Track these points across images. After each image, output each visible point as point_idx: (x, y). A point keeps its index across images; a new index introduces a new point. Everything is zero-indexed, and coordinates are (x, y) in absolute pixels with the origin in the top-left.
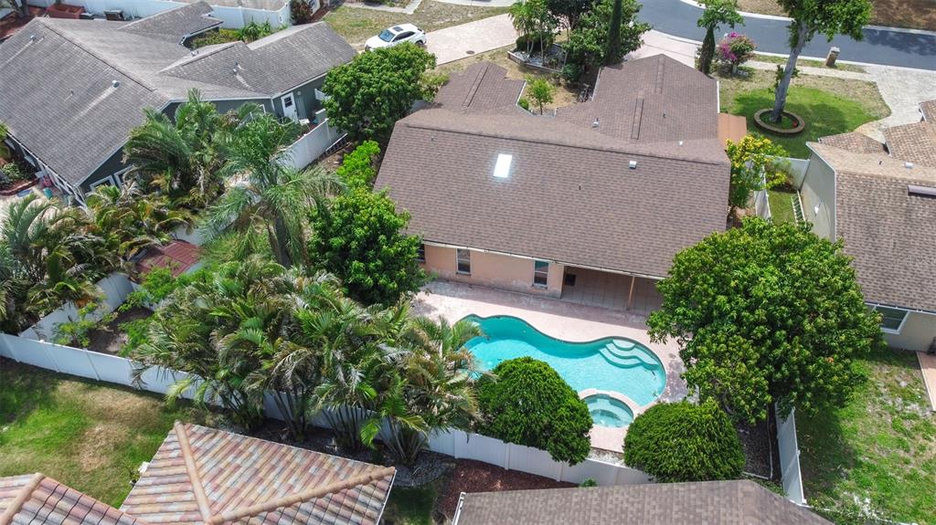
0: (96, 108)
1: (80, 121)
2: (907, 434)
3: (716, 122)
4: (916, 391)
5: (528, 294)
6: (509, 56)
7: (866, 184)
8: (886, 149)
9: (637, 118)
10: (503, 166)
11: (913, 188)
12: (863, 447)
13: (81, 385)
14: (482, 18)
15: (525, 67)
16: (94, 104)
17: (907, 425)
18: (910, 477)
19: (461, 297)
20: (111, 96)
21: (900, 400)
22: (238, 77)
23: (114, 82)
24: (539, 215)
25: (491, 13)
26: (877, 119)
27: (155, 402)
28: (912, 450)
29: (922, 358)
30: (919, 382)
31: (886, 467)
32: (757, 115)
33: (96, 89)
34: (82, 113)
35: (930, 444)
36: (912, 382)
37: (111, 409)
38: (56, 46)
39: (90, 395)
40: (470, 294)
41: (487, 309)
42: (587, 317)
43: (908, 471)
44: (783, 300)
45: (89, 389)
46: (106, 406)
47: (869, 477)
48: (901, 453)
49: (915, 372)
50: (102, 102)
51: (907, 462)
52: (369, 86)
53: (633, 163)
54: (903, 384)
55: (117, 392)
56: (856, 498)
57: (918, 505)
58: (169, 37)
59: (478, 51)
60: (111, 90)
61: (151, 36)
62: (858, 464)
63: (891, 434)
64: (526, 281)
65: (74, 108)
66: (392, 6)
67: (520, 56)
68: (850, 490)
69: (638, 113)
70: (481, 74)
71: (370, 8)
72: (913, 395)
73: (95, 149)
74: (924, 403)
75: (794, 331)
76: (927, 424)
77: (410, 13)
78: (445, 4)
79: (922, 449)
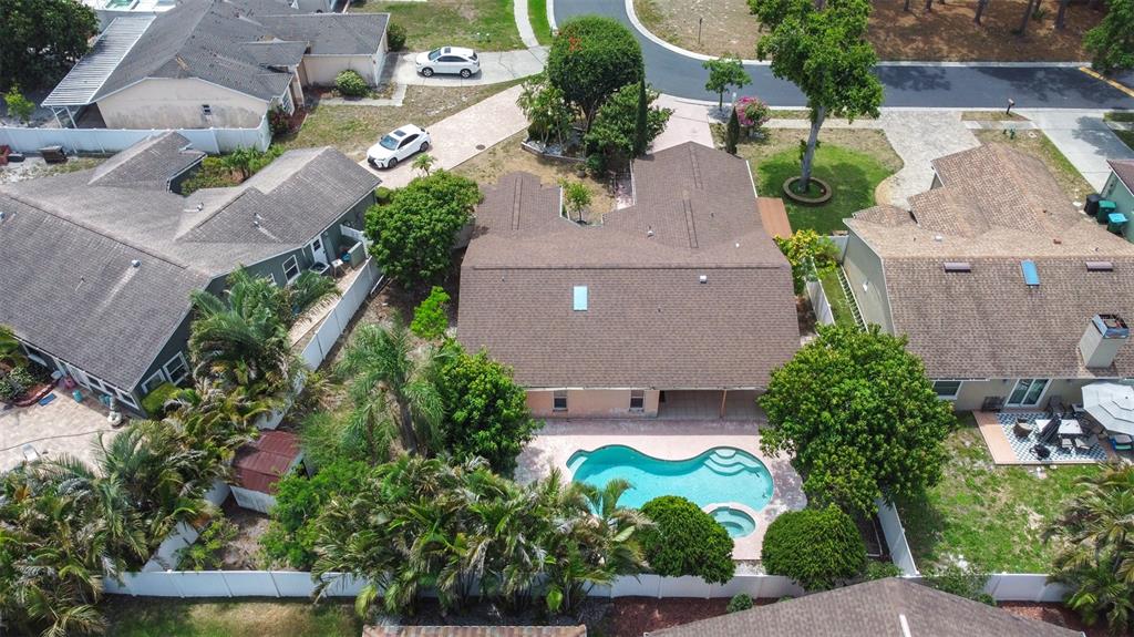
0: (121, 295)
1: (106, 313)
2: (979, 489)
3: (757, 209)
4: (979, 448)
5: (624, 418)
6: (523, 147)
7: (909, 266)
8: (913, 217)
9: (690, 223)
10: (580, 297)
11: (948, 265)
12: (948, 509)
13: (215, 606)
14: (478, 101)
15: (544, 159)
16: (116, 290)
17: (978, 481)
18: (990, 528)
19: (563, 434)
20: (134, 278)
21: (968, 459)
22: (262, 229)
23: (135, 262)
24: (627, 344)
25: (486, 93)
26: (893, 173)
27: (300, 607)
28: (986, 504)
29: (978, 416)
30: (980, 439)
31: (969, 523)
32: (786, 185)
33: (111, 272)
34: (106, 303)
35: (1000, 495)
36: (974, 441)
37: (258, 624)
38: (37, 223)
39: (230, 614)
40: (571, 429)
41: (593, 442)
42: (687, 433)
43: (986, 524)
44: (878, 409)
45: (226, 608)
46: (251, 622)
47: (957, 535)
48: (978, 508)
49: (974, 431)
50: (126, 287)
51: (984, 515)
52: (421, 228)
53: (703, 278)
54: (968, 444)
55: (257, 606)
56: (951, 557)
57: (999, 551)
58: (151, 183)
59: (489, 144)
60: (130, 272)
61: (131, 186)
62: (947, 526)
63: (967, 493)
64: (623, 408)
65: (93, 298)
66: (375, 98)
67: (535, 146)
68: (945, 551)
69: (689, 217)
70: (518, 188)
71: (352, 103)
72: (977, 453)
73: (139, 344)
74: (987, 458)
75: (890, 433)
76: (993, 478)
77: (400, 104)
78: (434, 89)
79: (994, 500)
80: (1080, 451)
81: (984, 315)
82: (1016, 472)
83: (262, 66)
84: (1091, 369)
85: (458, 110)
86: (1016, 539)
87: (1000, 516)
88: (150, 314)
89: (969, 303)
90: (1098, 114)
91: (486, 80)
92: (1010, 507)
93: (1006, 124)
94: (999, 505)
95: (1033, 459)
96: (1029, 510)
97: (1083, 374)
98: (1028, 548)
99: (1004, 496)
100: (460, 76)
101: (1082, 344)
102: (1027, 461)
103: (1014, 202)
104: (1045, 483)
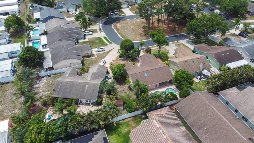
0: (87, 89)
1: (86, 92)
5: (155, 88)
6: (119, 59)
7: (180, 62)
8: (176, 57)
10: (146, 75)
11: (184, 61)
12: (194, 88)
15: (123, 60)
16: (86, 89)
17: (195, 84)
20: (88, 86)
22: (98, 77)
23: (87, 84)
25: (108, 53)
26: (168, 52)
32: (157, 57)
33: (84, 86)
34: (86, 90)
38: (67, 83)
42: (163, 88)
44: (187, 77)
46: (128, 121)
48: (197, 87)
53: (159, 69)
58: (75, 75)
59: (114, 60)
61: (73, 76)
62: (194, 90)
64: (155, 87)
65: (83, 90)
66: (92, 57)
67: (121, 59)
70: (127, 64)
71: (89, 58)
74: (195, 82)
75: (188, 79)
77: (97, 57)
78: (100, 54)
80: (204, 79)
81: (190, 66)
82: (199, 82)
83: (77, 55)
84: (202, 69)
88: (94, 90)
89: (188, 65)
90: (188, 40)
91: (107, 51)
92: (200, 86)
93: (178, 43)
94: (199, 86)
95: (200, 81)
96: (202, 86)
97: (202, 70)
99: (198, 85)
100: (102, 51)
101: (200, 67)
103: (186, 53)
104: (202, 83)
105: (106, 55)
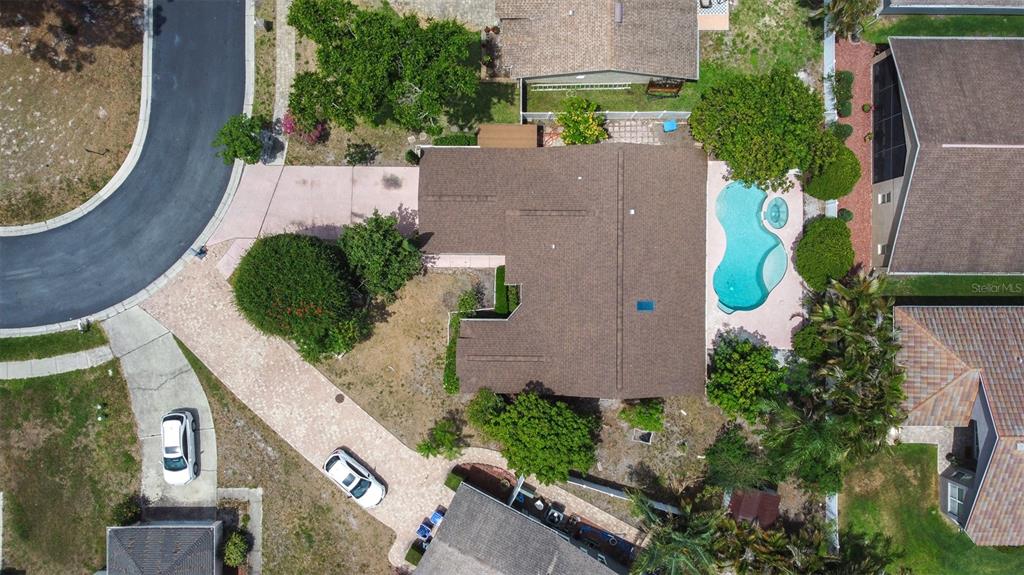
2: (746, 47)
3: (499, 150)
4: (715, 37)
11: (617, 18)
14: (243, 407)
17: (741, 46)
18: (775, 50)
21: (723, 47)
25: (226, 400)
28: (757, 47)
30: (707, 33)
31: (772, 64)
35: (751, 37)
36: (707, 37)
43: (772, 52)
48: (761, 52)
51: (765, 51)
53: (632, 212)
54: (711, 42)
57: (791, 51)
59: (335, 391)
63: (748, 56)
66: (247, 519)
69: (545, 213)
70: (479, 359)
71: (258, 542)
72: (719, 39)
74: (723, 34)
76: (738, 35)
77: (260, 491)
78: (223, 458)
79: (755, 41)
82: (734, 19)
85: (266, 428)
86: (782, 38)
87: (767, 42)
89: (646, 13)
91: (200, 401)
92: (760, 32)
94: (758, 38)
96: (762, 21)
98: (788, 32)
99: (752, 34)
102: (727, 8)
105: (255, 422)
